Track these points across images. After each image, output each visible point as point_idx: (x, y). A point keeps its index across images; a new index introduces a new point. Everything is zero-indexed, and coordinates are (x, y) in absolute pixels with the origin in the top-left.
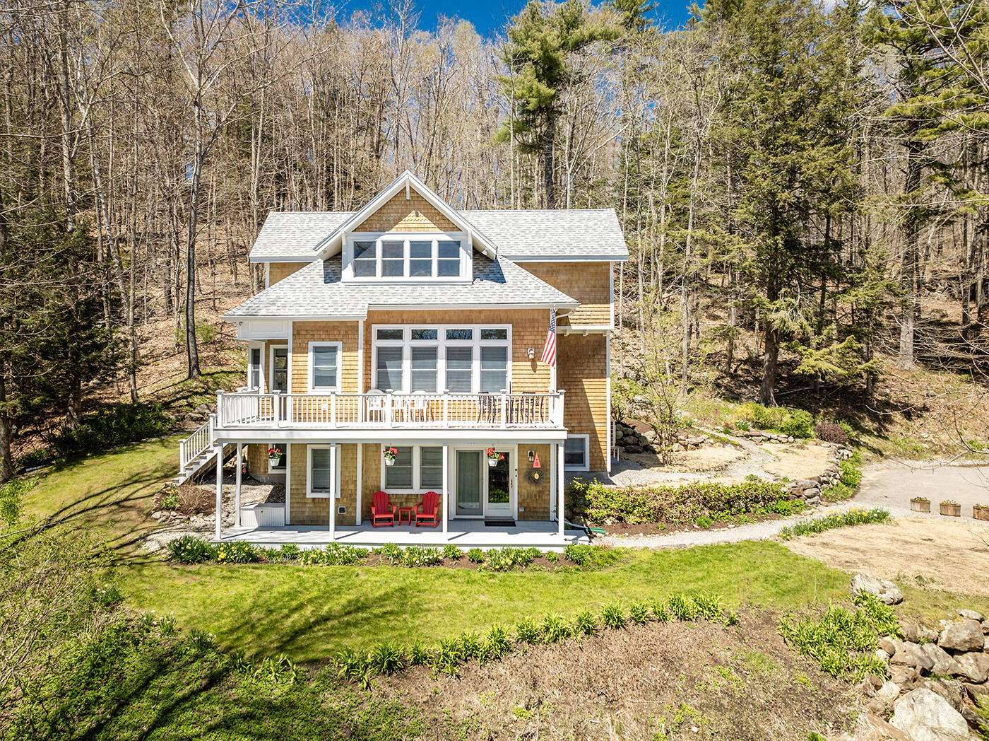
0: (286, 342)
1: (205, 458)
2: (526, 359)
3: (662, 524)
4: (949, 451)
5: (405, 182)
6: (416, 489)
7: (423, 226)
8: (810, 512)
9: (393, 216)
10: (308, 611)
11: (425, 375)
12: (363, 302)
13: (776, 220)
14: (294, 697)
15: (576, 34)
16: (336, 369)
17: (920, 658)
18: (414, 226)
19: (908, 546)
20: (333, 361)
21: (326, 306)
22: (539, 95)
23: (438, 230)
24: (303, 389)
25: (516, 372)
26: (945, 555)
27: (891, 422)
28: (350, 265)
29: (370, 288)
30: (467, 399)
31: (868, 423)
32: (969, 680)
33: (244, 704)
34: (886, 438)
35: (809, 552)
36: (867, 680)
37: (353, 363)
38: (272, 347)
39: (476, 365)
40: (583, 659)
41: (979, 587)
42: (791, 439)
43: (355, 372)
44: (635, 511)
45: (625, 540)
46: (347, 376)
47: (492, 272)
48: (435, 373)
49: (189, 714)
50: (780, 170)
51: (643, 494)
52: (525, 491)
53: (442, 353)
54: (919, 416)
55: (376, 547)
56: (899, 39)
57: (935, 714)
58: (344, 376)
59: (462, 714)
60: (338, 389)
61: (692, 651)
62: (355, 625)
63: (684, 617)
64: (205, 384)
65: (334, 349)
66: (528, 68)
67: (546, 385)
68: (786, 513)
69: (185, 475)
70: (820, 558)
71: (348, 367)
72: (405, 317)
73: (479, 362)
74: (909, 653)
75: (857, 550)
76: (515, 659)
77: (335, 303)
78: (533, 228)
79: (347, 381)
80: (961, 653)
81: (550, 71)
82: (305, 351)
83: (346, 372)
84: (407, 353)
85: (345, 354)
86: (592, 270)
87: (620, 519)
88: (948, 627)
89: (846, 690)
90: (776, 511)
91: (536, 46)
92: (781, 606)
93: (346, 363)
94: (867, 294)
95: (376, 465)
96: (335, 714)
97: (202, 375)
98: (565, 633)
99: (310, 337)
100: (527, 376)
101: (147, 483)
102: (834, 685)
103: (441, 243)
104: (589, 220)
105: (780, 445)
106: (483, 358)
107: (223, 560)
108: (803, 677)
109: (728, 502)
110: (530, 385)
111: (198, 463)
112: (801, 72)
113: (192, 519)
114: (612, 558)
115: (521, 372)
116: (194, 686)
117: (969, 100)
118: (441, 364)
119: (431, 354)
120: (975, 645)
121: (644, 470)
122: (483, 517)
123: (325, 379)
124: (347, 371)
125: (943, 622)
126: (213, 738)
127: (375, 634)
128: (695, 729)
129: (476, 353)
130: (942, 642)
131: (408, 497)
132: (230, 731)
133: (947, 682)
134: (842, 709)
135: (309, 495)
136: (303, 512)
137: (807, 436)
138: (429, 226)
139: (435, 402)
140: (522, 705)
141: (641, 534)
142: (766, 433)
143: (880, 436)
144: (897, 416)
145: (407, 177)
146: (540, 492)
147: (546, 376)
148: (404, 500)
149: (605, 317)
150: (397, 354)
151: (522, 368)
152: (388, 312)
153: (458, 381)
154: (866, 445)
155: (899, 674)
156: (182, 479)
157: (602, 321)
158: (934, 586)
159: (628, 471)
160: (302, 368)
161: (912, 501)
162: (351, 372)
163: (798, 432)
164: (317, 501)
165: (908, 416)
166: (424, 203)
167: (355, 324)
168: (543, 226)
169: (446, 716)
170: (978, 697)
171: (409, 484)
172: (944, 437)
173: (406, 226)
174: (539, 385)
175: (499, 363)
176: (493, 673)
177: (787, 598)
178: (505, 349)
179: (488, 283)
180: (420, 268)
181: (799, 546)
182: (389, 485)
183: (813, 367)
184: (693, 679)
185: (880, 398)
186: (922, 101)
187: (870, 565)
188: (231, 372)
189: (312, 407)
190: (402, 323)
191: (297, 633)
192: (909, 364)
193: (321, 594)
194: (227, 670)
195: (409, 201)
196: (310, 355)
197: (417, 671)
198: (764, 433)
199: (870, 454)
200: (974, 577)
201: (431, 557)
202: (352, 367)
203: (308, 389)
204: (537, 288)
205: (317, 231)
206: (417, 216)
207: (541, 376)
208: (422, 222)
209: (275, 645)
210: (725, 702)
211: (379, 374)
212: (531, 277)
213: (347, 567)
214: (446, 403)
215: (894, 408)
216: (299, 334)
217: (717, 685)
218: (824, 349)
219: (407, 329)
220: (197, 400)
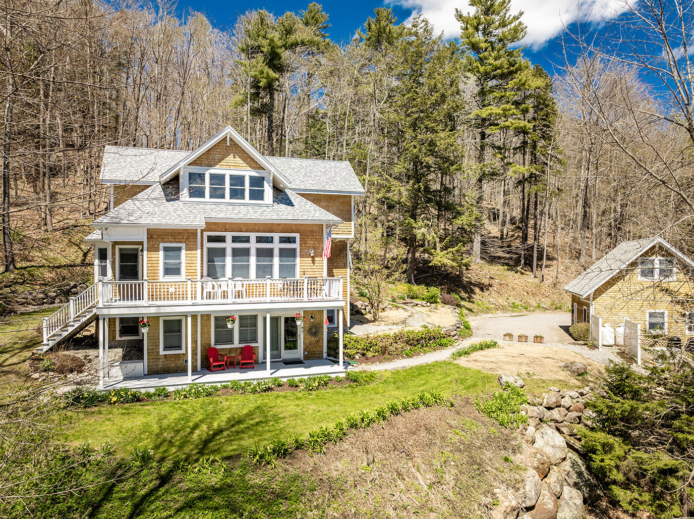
0: (141, 243)
1: (67, 331)
2: (309, 256)
3: (386, 356)
4: (503, 309)
5: (227, 134)
6: (236, 344)
7: (238, 165)
8: (457, 344)
9: (217, 156)
10: (204, 427)
11: (242, 267)
12: (199, 216)
13: (417, 174)
14: (229, 481)
15: (292, 38)
16: (180, 263)
17: (538, 413)
18: (233, 164)
19: (515, 358)
20: (179, 257)
21: (173, 218)
22: (268, 77)
23: (249, 168)
24: (156, 278)
25: (302, 265)
26: (533, 361)
27: (474, 293)
28: (186, 189)
29: (202, 206)
30: (261, 283)
31: (464, 294)
32: (557, 422)
33: (196, 491)
34: (473, 302)
35: (469, 365)
36: (521, 427)
37: (194, 259)
38: (117, 247)
39: (276, 260)
40: (386, 434)
41: (554, 375)
42: (429, 304)
43: (195, 265)
44: (371, 349)
45: (370, 366)
46: (189, 268)
47: (283, 198)
48: (248, 265)
49: (158, 503)
50: (424, 144)
51: (374, 338)
52: (308, 341)
53: (253, 252)
54: (488, 289)
55: (223, 384)
56: (478, 72)
57: (552, 438)
58: (187, 268)
59: (335, 474)
60: (183, 276)
61: (438, 423)
62: (243, 432)
63: (427, 406)
64: (22, 275)
65: (179, 249)
66: (260, 57)
67: (321, 273)
68: (446, 345)
69: (48, 345)
70: (477, 368)
71: (190, 262)
72: (227, 227)
73: (278, 258)
74: (534, 411)
75: (492, 362)
76: (351, 438)
77: (179, 216)
78: (302, 170)
79: (189, 271)
80: (552, 409)
81: (274, 61)
82: (157, 250)
83: (188, 265)
84: (229, 252)
85: (188, 252)
86: (341, 200)
87: (364, 355)
88: (546, 397)
89: (512, 433)
90: (441, 345)
91: (265, 42)
92: (472, 394)
93: (188, 259)
94: (468, 220)
95: (208, 329)
96: (260, 487)
97: (18, 269)
98: (372, 421)
99: (161, 240)
100: (309, 267)
101: (12, 353)
102: (507, 432)
103: (251, 178)
104: (335, 168)
105: (423, 308)
106: (281, 256)
107: (115, 403)
108: (493, 429)
109: (417, 341)
110: (311, 273)
111: (61, 335)
112: (436, 85)
113: (68, 376)
114: (372, 377)
115: (305, 265)
116: (151, 485)
117: (513, 112)
118: (253, 260)
119: (246, 252)
120: (558, 404)
121: (364, 325)
122: (281, 359)
123: (172, 270)
124: (190, 264)
125: (544, 394)
126: (182, 515)
127: (260, 436)
128: (453, 463)
129: (276, 252)
130: (544, 404)
131: (231, 350)
132: (193, 509)
133: (550, 424)
134: (513, 443)
135: (162, 352)
136: (158, 365)
137: (436, 302)
138: (243, 165)
139: (261, 285)
140: (365, 464)
141: (378, 363)
142: (415, 301)
143: (470, 301)
144: (477, 290)
145: (229, 130)
146: (317, 341)
147: (321, 267)
148: (227, 352)
149: (349, 230)
150: (222, 252)
151: (305, 262)
152: (215, 224)
153: (264, 271)
154: (464, 306)
155: (532, 422)
156: (45, 348)
157: (347, 232)
158: (535, 377)
159: (356, 326)
160: (155, 262)
161: (505, 335)
162: (192, 265)
163: (432, 300)
164: (167, 356)
165: (482, 290)
166: (239, 149)
167: (195, 231)
168: (308, 169)
169: (327, 477)
170: (562, 429)
171: (231, 341)
172: (500, 301)
173: (227, 164)
174: (317, 273)
175: (292, 258)
176: (342, 448)
177: (471, 390)
178: (295, 250)
179: (283, 206)
180: (237, 194)
181: (462, 361)
182: (217, 342)
183: (440, 261)
184: (443, 438)
185: (466, 280)
186: (491, 109)
187: (503, 369)
188: (40, 267)
189: (181, 290)
190: (225, 231)
191: (206, 442)
192: (479, 260)
193: (204, 417)
194: (171, 471)
195: (228, 147)
196: (161, 253)
197: (300, 453)
198: (414, 301)
199: (467, 312)
200: (551, 371)
201: (267, 386)
202: (193, 262)
203: (160, 277)
204: (315, 211)
205: (148, 162)
206: (235, 158)
207: (318, 267)
208: (238, 162)
209: (195, 452)
210: (461, 447)
211: (209, 266)
212: (309, 203)
213: (210, 398)
214: (268, 285)
215: (475, 285)
216: (152, 237)
217: (456, 439)
218: (444, 251)
219: (229, 236)
220: (20, 288)
